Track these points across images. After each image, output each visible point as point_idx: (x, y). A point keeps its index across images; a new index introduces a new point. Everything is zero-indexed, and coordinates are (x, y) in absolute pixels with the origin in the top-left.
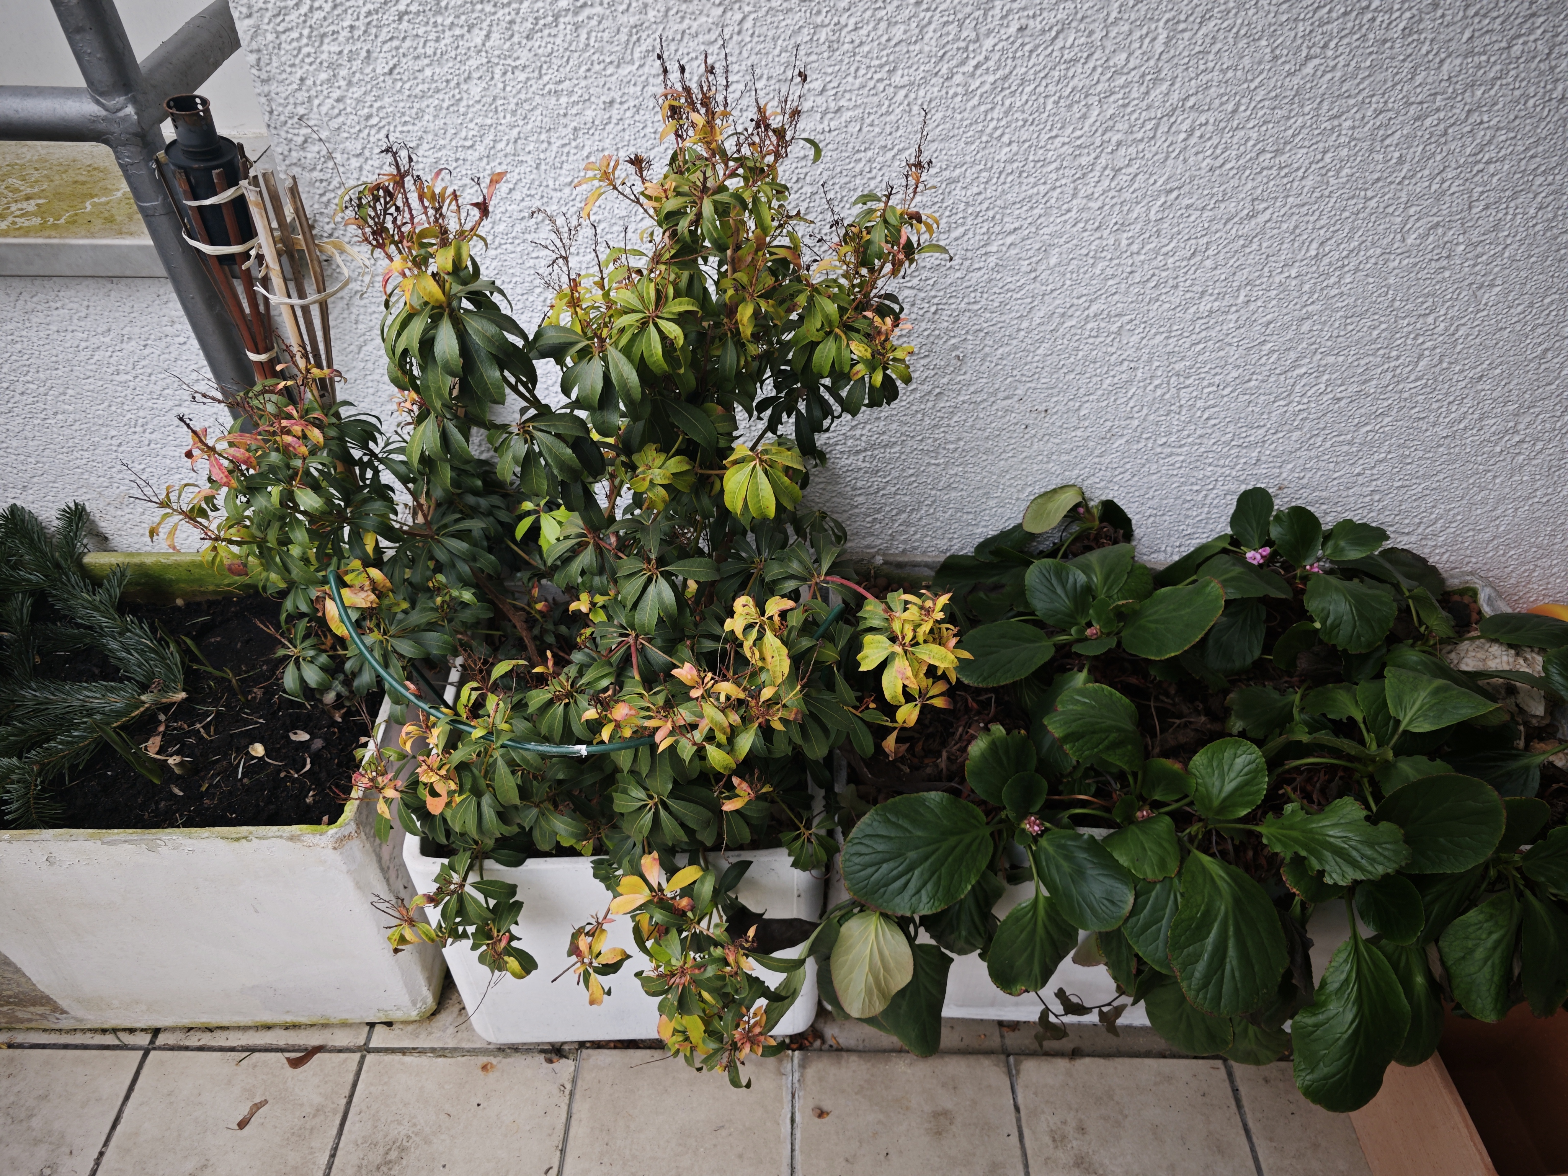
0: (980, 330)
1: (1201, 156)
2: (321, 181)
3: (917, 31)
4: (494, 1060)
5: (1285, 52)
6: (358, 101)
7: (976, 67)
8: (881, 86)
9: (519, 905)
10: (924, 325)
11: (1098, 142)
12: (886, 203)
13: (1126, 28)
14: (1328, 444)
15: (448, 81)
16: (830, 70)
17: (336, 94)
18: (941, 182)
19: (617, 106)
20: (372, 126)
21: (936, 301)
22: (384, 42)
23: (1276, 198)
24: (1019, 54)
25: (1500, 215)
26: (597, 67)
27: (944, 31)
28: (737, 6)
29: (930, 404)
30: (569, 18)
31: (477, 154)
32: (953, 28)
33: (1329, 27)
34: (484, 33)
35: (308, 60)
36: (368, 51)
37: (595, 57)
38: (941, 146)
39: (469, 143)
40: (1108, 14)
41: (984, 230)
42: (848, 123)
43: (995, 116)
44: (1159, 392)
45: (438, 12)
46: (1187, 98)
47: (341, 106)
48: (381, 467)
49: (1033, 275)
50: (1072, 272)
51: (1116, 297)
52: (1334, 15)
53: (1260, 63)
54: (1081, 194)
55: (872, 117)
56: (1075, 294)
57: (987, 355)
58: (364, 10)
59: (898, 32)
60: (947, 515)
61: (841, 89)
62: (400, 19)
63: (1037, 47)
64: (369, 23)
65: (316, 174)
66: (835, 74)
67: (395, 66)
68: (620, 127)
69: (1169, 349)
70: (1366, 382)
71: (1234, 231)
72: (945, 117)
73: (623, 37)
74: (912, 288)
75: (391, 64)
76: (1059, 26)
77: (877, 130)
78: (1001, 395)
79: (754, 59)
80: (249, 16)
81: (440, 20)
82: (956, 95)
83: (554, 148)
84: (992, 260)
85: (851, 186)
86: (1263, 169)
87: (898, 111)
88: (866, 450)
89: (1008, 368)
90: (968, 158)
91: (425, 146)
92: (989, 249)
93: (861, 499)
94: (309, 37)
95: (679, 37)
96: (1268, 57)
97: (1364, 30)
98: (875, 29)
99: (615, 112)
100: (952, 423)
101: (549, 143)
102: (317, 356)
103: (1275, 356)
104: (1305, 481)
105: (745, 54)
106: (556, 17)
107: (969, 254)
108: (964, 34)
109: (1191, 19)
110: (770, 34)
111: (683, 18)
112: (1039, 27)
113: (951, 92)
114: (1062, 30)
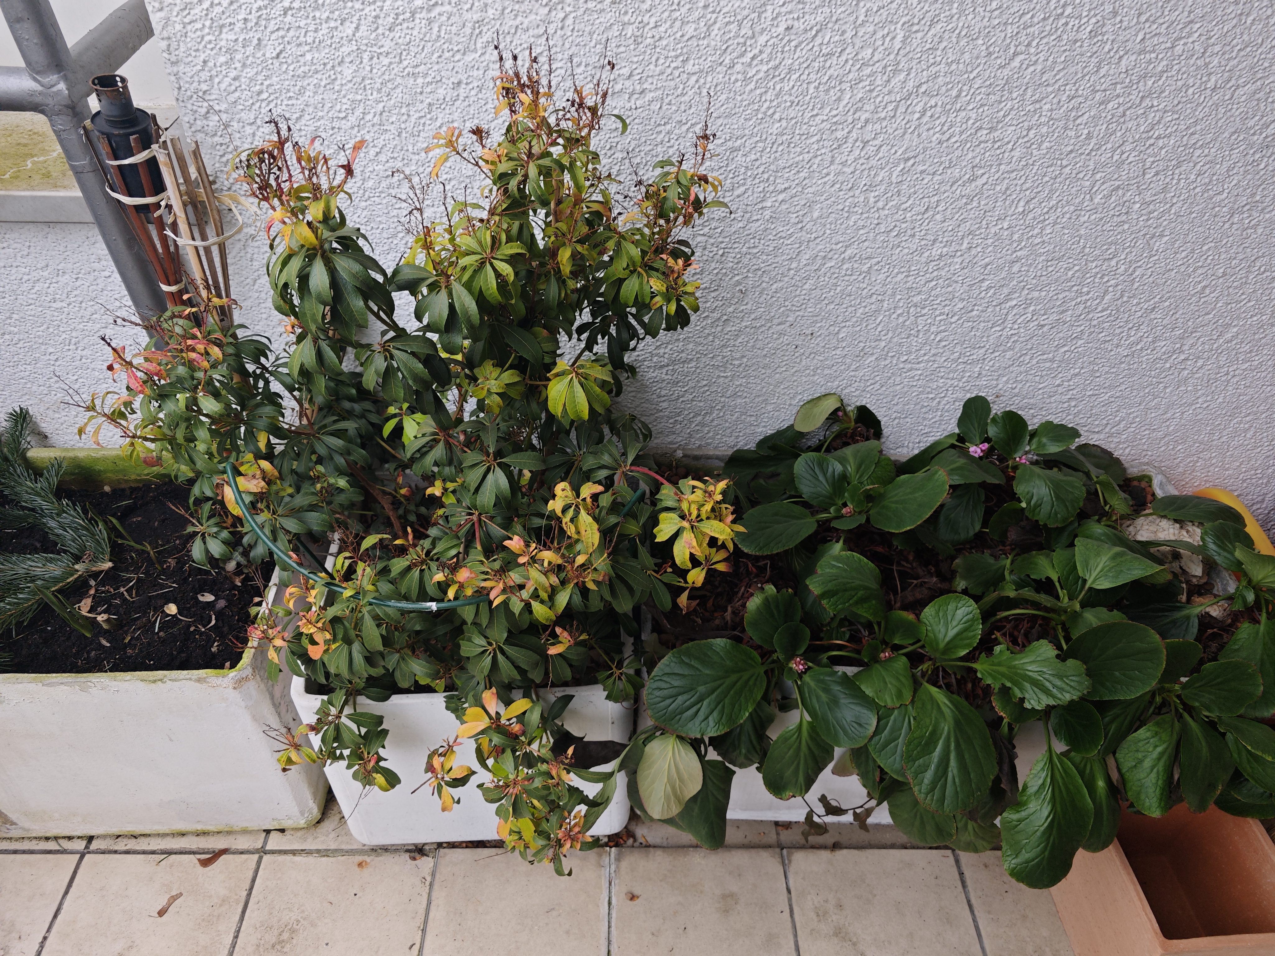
0: (759, 269)
1: (931, 132)
2: (221, 144)
3: (705, 29)
4: (368, 859)
5: (997, 49)
6: (251, 80)
7: (753, 58)
8: (676, 73)
9: (385, 732)
10: (713, 265)
11: (850, 120)
12: (679, 167)
13: (871, 29)
14: (1034, 362)
15: (325, 64)
16: (635, 59)
17: (233, 74)
18: (726, 150)
19: (463, 86)
20: (263, 100)
21: (723, 245)
22: (272, 32)
23: (991, 166)
24: (787, 48)
25: (1167, 180)
26: (447, 55)
27: (727, 30)
28: (560, 7)
29: (719, 329)
30: (424, 14)
31: (349, 124)
32: (733, 27)
33: (1032, 29)
34: (355, 25)
35: (209, 46)
36: (259, 39)
37: (445, 46)
38: (726, 121)
39: (342, 115)
40: (857, 18)
41: (761, 189)
42: (650, 102)
43: (768, 98)
44: (901, 320)
45: (317, 8)
46: (920, 85)
47: (237, 84)
48: (271, 378)
49: (800, 225)
50: (831, 224)
51: (866, 244)
52: (1036, 20)
53: (977, 58)
54: (837, 162)
55: (670, 98)
56: (833, 241)
57: (764, 289)
58: (255, 6)
59: (690, 30)
60: (734, 418)
61: (645, 75)
62: (285, 14)
63: (800, 43)
64: (259, 17)
65: (216, 139)
66: (640, 63)
67: (281, 52)
68: (466, 103)
69: (908, 285)
70: (1063, 312)
71: (958, 192)
72: (728, 98)
73: (468, 30)
74: (703, 235)
75: (278, 50)
76: (818, 27)
77: (674, 108)
78: (776, 321)
79: (574, 49)
80: (161, 9)
81: (318, 14)
82: (737, 80)
83: (413, 119)
84: (767, 214)
85: (654, 153)
86: (981, 142)
87: (690, 93)
88: (668, 365)
89: (781, 300)
90: (747, 132)
91: (307, 117)
92: (764, 204)
93: (665, 405)
94: (211, 28)
95: (513, 31)
96: (983, 54)
97: (1059, 32)
98: (671, 27)
99: (462, 91)
100: (737, 343)
101: (409, 115)
102: (217, 288)
104: (1017, 391)
105: (567, 45)
106: (413, 14)
107: (749, 208)
108: (743, 32)
109: (923, 22)
110: (587, 29)
111: (516, 16)
112: (802, 27)
113: (733, 79)
114: (821, 30)
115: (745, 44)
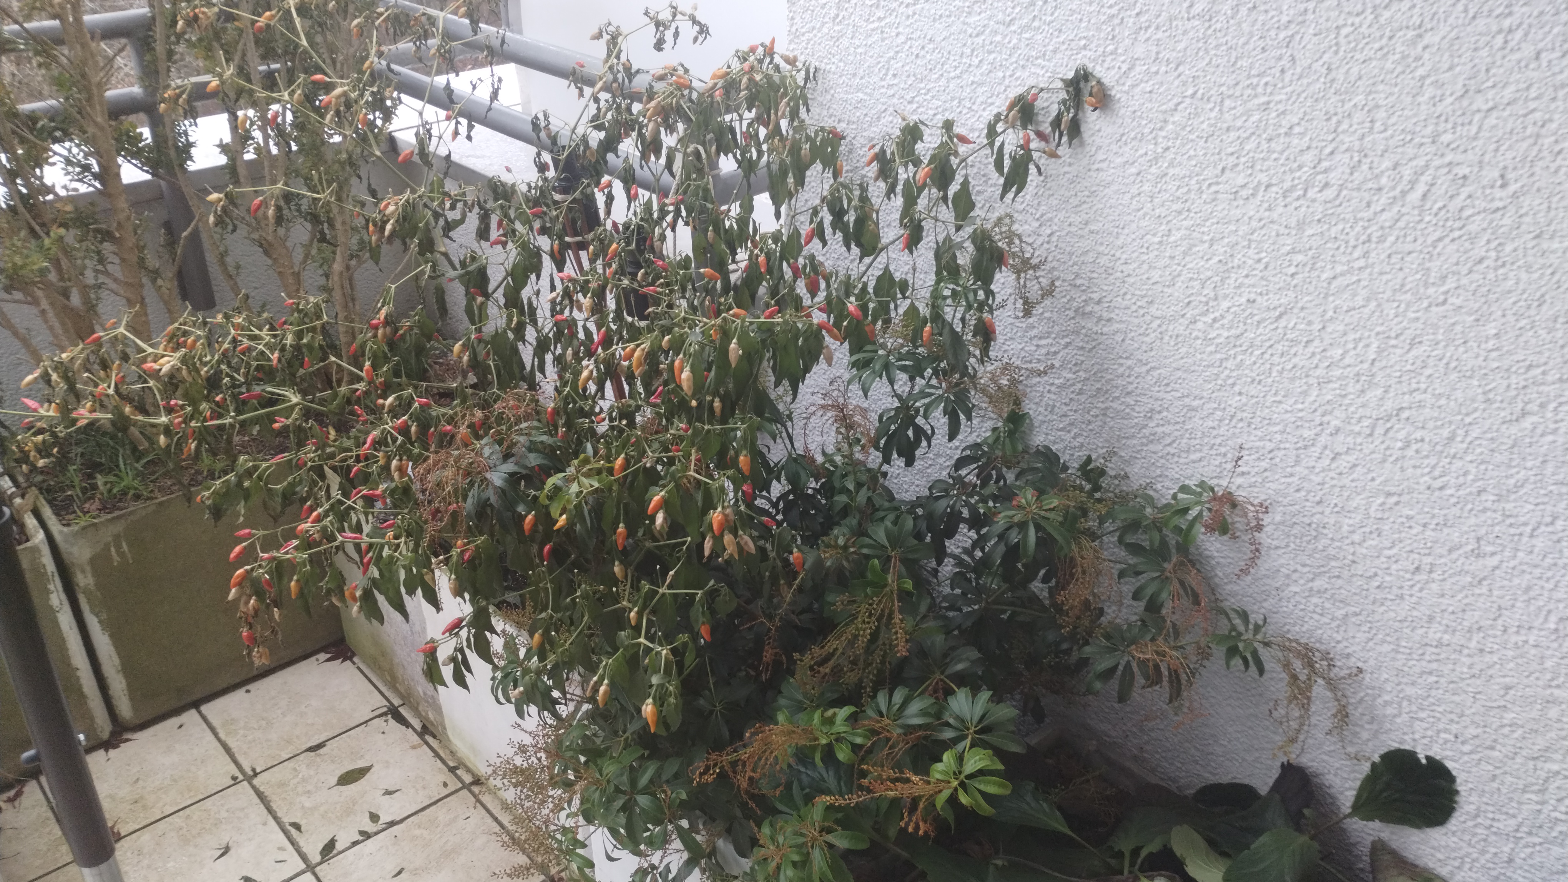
1: (1419, 471)
3: (1170, 278)
7: (1215, 320)
8: (1141, 312)
11: (1318, 421)
23: (1503, 546)
32: (1197, 284)
43: (1229, 366)
46: (1401, 409)
51: (1339, 581)
53: (1473, 401)
56: (1298, 560)
59: (1156, 275)
63: (1264, 320)
69: (1397, 664)
71: (1459, 563)
72: (1188, 353)
82: (1197, 338)
86: (1485, 510)
103: (1520, 732)
108: (1206, 292)
115: (1207, 303)
